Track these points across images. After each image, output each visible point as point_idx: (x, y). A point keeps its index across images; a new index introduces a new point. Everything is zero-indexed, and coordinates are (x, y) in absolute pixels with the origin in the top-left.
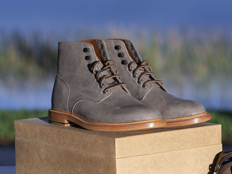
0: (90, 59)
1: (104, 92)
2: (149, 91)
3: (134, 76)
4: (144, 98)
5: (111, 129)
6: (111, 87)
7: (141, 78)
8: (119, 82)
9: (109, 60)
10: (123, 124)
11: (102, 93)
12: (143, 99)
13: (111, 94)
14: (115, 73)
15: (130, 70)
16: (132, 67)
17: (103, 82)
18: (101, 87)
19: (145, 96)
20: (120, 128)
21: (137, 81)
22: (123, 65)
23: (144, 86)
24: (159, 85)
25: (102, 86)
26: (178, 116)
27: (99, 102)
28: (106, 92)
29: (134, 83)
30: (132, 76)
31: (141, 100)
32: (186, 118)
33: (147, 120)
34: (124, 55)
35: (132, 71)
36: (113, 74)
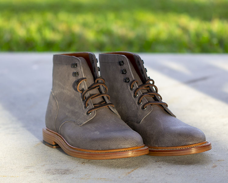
0: (78, 76)
1: (88, 113)
2: (148, 114)
3: (135, 96)
4: (141, 121)
5: (88, 157)
6: (95, 108)
7: (141, 99)
8: (106, 103)
9: (99, 78)
10: (100, 152)
11: (86, 114)
12: (141, 123)
13: (95, 115)
14: (103, 92)
15: (131, 89)
16: (133, 86)
17: (88, 102)
18: (85, 107)
19: (143, 119)
20: (96, 156)
21: (137, 102)
22: (125, 84)
23: (143, 108)
24: (163, 107)
25: (87, 107)
26: (173, 145)
27: (81, 124)
28: (90, 113)
29: (134, 104)
30: (133, 96)
31: (140, 123)
32: (180, 147)
33: (123, 148)
34: (127, 71)
35: (133, 91)
36: (101, 93)
